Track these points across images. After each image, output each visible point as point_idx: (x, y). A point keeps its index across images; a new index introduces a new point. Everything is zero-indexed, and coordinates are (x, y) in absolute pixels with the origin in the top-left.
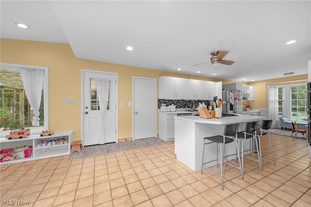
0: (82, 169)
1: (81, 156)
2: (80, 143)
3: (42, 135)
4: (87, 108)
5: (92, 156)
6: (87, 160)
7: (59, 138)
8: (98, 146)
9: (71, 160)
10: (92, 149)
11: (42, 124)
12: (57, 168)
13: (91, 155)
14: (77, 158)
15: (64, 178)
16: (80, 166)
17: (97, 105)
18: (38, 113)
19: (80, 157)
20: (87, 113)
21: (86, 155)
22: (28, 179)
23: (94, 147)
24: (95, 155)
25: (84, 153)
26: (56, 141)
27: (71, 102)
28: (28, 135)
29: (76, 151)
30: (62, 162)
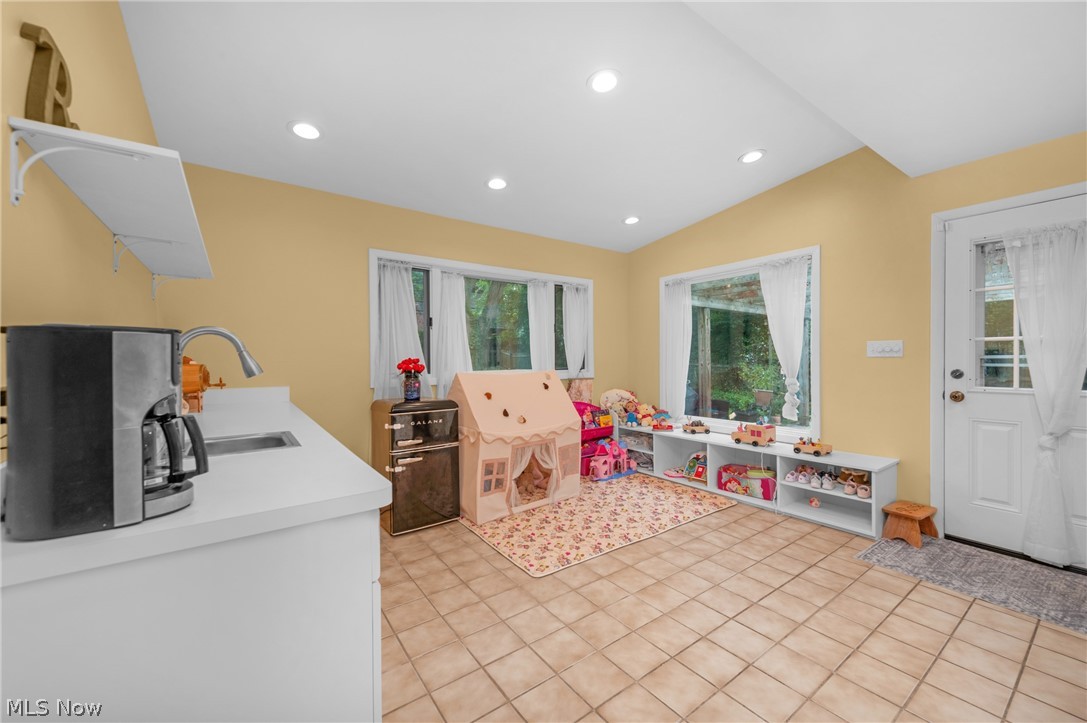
0: (891, 613)
1: (916, 567)
2: (921, 515)
3: (797, 450)
4: (957, 374)
5: (961, 590)
6: (929, 594)
7: (847, 472)
8: (1018, 562)
9: (871, 562)
10: (978, 559)
11: (803, 421)
12: (819, 564)
13: (957, 583)
14: (892, 567)
15: (821, 605)
16: (891, 602)
17: (1016, 361)
18: (795, 384)
19: (910, 568)
20: (957, 397)
21: (939, 574)
22: (746, 553)
23: (993, 556)
24: (979, 595)
25: (932, 559)
26: (839, 479)
27: (891, 350)
28: (771, 440)
29: (902, 540)
30: (840, 553)
